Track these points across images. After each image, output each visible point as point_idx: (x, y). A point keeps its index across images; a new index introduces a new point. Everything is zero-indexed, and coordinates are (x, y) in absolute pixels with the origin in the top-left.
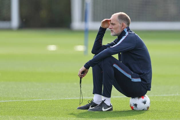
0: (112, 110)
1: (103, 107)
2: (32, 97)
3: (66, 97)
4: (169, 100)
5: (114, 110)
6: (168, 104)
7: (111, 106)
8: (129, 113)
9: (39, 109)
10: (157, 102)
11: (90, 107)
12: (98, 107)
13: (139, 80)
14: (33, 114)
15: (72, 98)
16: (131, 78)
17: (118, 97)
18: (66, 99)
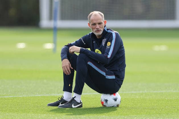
0: (82, 107)
1: (72, 104)
2: (2, 94)
3: (36, 94)
4: (137, 97)
5: (83, 107)
6: (136, 101)
7: (81, 103)
8: (99, 110)
9: (10, 105)
10: (125, 98)
11: (60, 104)
12: (68, 103)
13: (113, 77)
14: (5, 111)
15: (42, 95)
16: (105, 75)
17: (87, 94)
18: (36, 96)
